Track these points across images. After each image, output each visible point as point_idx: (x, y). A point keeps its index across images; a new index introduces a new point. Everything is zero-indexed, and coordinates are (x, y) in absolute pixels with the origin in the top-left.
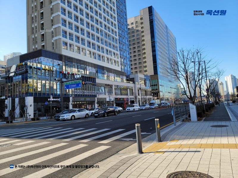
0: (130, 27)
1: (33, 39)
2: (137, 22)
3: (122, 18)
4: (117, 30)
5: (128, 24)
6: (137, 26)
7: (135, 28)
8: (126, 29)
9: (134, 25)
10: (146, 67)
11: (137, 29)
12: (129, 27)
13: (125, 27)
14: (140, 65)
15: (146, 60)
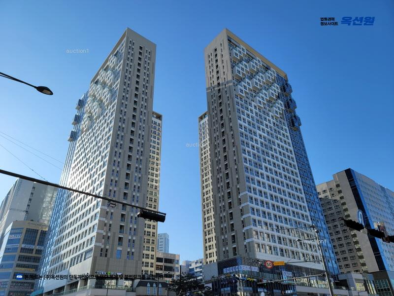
0: (322, 196)
1: (223, 240)
2: (331, 189)
3: (309, 187)
4: (308, 213)
5: (318, 193)
6: (333, 194)
7: (330, 198)
8: (317, 200)
9: (328, 194)
10: (359, 250)
11: (334, 198)
12: (320, 196)
13: (315, 197)
14: (352, 254)
15: (357, 239)
